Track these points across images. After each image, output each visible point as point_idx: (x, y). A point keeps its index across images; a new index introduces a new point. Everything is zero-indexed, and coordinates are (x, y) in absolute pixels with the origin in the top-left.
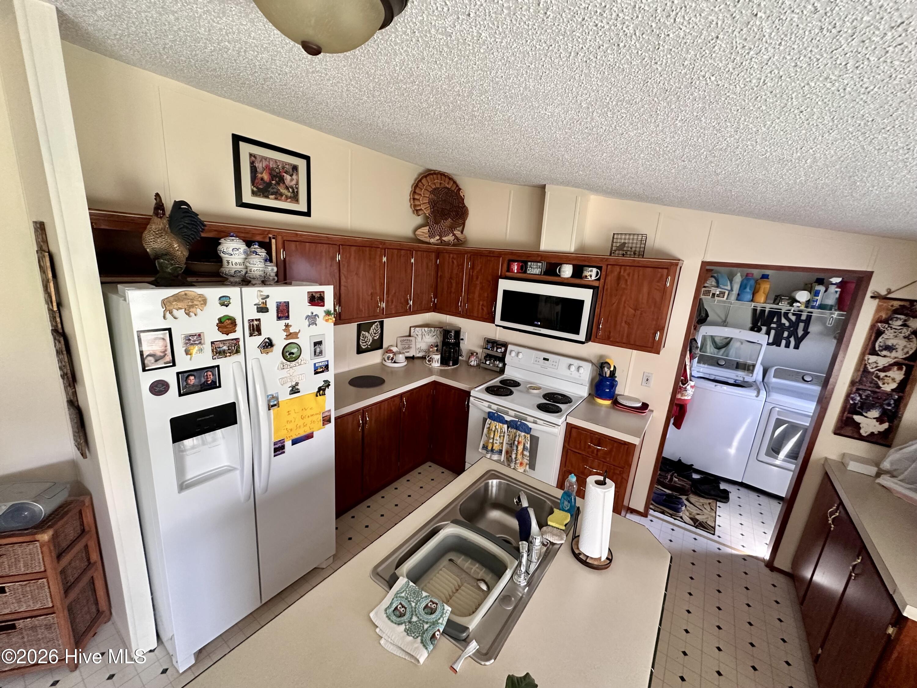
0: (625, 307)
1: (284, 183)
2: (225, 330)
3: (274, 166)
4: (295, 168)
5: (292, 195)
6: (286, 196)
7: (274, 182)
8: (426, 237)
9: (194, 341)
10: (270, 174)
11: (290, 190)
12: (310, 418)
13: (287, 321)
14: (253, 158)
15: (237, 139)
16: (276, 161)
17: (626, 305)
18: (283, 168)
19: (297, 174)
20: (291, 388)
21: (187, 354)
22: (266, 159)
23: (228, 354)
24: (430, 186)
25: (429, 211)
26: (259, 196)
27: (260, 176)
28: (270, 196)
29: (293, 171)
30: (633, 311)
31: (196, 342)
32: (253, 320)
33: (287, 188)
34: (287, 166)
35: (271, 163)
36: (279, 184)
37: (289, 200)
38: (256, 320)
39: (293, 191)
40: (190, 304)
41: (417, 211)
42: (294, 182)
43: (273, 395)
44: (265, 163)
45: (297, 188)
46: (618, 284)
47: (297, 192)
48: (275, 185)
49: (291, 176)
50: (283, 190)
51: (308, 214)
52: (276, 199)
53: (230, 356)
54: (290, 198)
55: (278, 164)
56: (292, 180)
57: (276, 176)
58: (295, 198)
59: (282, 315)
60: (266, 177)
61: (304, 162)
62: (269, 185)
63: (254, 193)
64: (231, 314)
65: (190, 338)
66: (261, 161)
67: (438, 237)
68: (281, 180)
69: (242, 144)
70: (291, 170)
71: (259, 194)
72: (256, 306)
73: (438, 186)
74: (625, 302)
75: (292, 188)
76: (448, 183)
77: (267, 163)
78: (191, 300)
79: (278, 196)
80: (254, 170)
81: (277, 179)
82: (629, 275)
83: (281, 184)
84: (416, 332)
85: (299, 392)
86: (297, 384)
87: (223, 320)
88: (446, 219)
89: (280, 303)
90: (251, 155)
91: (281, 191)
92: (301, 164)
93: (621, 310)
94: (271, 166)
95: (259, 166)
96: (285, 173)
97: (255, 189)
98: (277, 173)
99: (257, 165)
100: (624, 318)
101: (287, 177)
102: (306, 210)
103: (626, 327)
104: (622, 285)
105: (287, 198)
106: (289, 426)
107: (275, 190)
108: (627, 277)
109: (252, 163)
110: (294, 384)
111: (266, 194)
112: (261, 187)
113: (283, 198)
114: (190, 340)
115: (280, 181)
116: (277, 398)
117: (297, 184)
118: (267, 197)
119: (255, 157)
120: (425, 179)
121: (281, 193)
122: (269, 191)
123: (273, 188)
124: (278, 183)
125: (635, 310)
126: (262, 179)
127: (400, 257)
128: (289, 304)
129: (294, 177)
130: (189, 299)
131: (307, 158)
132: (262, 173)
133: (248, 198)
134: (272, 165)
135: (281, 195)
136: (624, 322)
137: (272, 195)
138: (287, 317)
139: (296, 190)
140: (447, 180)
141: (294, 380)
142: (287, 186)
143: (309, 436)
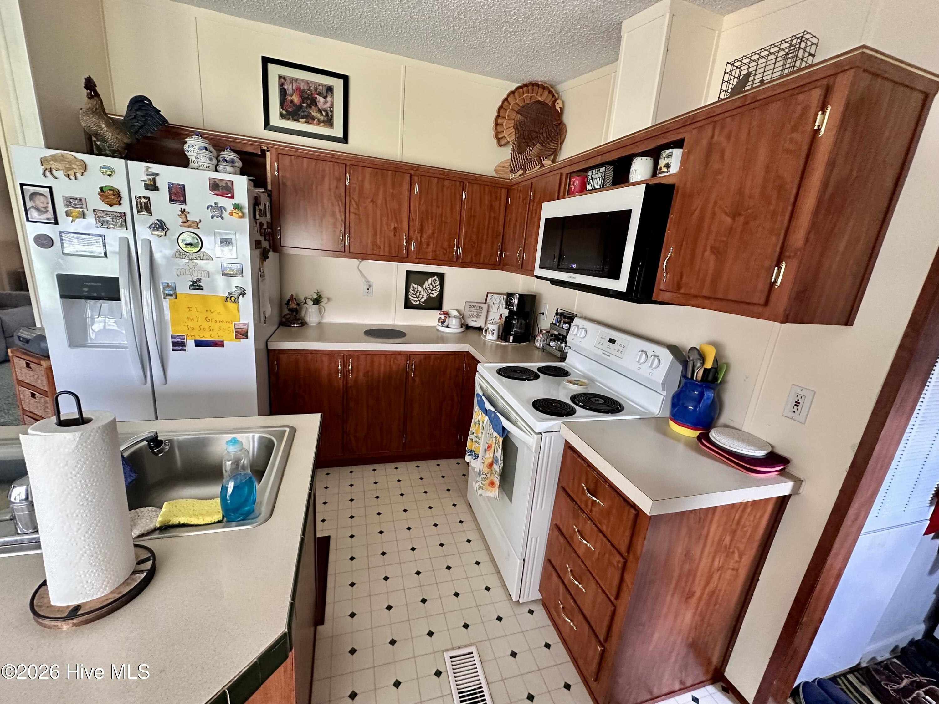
0: (714, 214)
1: (316, 105)
2: (107, 200)
3: (306, 87)
4: (330, 89)
5: (326, 119)
6: (319, 120)
7: (304, 105)
8: (506, 173)
9: (75, 204)
10: (301, 96)
11: (324, 113)
12: (219, 324)
13: (183, 207)
14: (282, 80)
15: (266, 61)
16: (308, 83)
17: (716, 209)
18: (316, 89)
19: (332, 96)
20: (191, 283)
21: (67, 215)
22: (296, 80)
23: (112, 226)
24: (517, 104)
25: (513, 138)
26: (289, 119)
27: (289, 98)
28: (300, 120)
29: (327, 92)
30: (729, 220)
31: (77, 206)
32: (140, 197)
33: (320, 111)
34: (320, 88)
35: (302, 84)
36: (311, 107)
37: (322, 124)
38: (144, 198)
39: (327, 115)
40: (67, 166)
41: (500, 141)
42: (328, 105)
43: (168, 284)
44: (295, 85)
45: (332, 111)
46: (707, 164)
47: (332, 116)
48: (306, 108)
49: (325, 97)
50: (315, 114)
51: (345, 139)
52: (307, 122)
53: (114, 228)
54: (323, 122)
55: (310, 85)
56: (326, 102)
57: (307, 98)
58: (329, 122)
59: (175, 198)
60: (296, 99)
61: (341, 82)
62: (299, 107)
63: (282, 116)
64: (116, 186)
65: (71, 200)
66: (291, 82)
67: (521, 172)
68: (314, 102)
69: (270, 66)
70: (324, 92)
71: (288, 117)
72: (143, 183)
73: (528, 101)
74: (715, 203)
75: (326, 111)
76: (541, 95)
77: (298, 84)
78: (68, 162)
79: (309, 119)
80: (283, 92)
81: (309, 102)
82: (729, 137)
83: (313, 107)
84: (493, 299)
85: (202, 289)
86: (199, 280)
87: (104, 189)
88: (534, 145)
89: (173, 184)
90: (280, 77)
91: (313, 114)
92: (338, 84)
93: (706, 225)
94: (302, 88)
95: (289, 88)
96: (318, 94)
97: (284, 112)
98: (309, 95)
99: (286, 87)
100: (711, 242)
101: (321, 100)
102: (341, 136)
103: (712, 260)
104: (715, 165)
105: (319, 122)
106: (191, 324)
107: (306, 113)
108: (725, 144)
109: (281, 86)
110: (195, 279)
111: (296, 118)
112: (290, 110)
113: (315, 122)
114: (70, 202)
115: (311, 103)
116: (174, 289)
117: (332, 106)
118: (297, 120)
119: (284, 78)
120: (512, 95)
121: (313, 116)
122: (299, 115)
123: (303, 112)
124: (309, 106)
125: (734, 216)
126: (292, 101)
127: (442, 189)
128: (184, 187)
129: (329, 99)
130: (65, 161)
131: (345, 79)
132: (292, 96)
133: (276, 120)
134: (303, 86)
135: (313, 118)
136: (708, 249)
137: (302, 118)
138: (184, 202)
139: (330, 114)
140: (540, 90)
141: (195, 275)
142: (319, 109)
143: (220, 344)
